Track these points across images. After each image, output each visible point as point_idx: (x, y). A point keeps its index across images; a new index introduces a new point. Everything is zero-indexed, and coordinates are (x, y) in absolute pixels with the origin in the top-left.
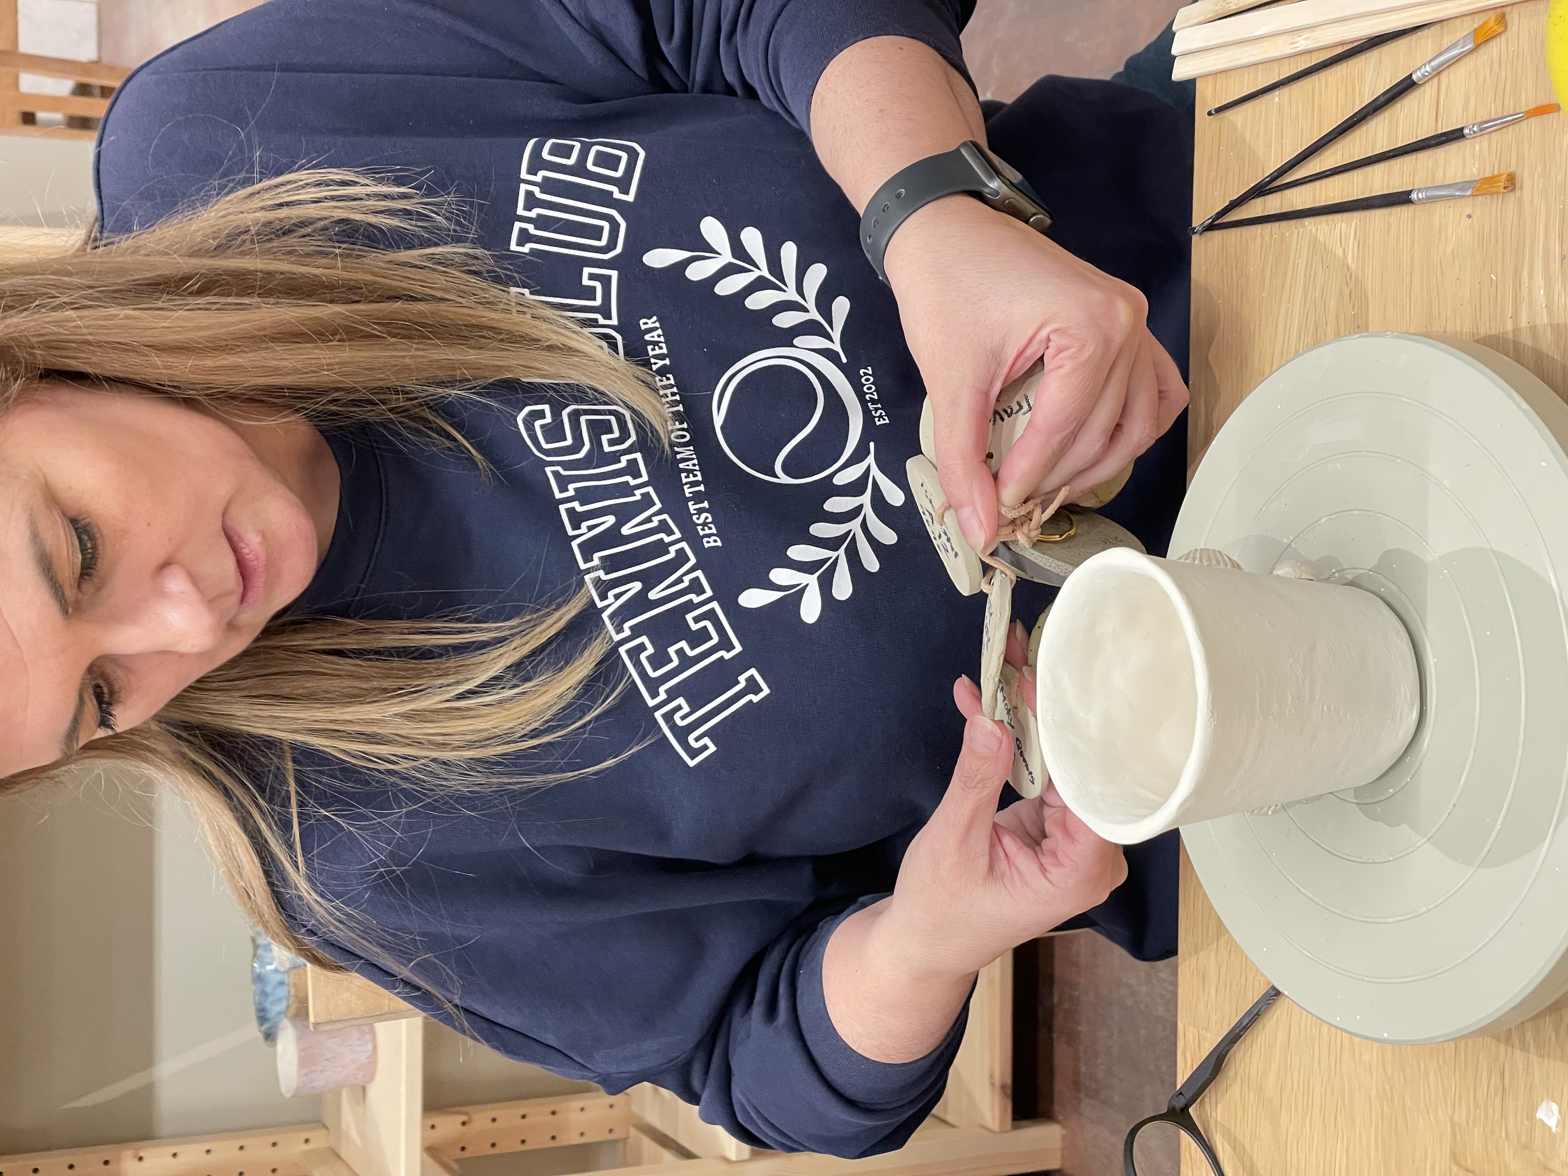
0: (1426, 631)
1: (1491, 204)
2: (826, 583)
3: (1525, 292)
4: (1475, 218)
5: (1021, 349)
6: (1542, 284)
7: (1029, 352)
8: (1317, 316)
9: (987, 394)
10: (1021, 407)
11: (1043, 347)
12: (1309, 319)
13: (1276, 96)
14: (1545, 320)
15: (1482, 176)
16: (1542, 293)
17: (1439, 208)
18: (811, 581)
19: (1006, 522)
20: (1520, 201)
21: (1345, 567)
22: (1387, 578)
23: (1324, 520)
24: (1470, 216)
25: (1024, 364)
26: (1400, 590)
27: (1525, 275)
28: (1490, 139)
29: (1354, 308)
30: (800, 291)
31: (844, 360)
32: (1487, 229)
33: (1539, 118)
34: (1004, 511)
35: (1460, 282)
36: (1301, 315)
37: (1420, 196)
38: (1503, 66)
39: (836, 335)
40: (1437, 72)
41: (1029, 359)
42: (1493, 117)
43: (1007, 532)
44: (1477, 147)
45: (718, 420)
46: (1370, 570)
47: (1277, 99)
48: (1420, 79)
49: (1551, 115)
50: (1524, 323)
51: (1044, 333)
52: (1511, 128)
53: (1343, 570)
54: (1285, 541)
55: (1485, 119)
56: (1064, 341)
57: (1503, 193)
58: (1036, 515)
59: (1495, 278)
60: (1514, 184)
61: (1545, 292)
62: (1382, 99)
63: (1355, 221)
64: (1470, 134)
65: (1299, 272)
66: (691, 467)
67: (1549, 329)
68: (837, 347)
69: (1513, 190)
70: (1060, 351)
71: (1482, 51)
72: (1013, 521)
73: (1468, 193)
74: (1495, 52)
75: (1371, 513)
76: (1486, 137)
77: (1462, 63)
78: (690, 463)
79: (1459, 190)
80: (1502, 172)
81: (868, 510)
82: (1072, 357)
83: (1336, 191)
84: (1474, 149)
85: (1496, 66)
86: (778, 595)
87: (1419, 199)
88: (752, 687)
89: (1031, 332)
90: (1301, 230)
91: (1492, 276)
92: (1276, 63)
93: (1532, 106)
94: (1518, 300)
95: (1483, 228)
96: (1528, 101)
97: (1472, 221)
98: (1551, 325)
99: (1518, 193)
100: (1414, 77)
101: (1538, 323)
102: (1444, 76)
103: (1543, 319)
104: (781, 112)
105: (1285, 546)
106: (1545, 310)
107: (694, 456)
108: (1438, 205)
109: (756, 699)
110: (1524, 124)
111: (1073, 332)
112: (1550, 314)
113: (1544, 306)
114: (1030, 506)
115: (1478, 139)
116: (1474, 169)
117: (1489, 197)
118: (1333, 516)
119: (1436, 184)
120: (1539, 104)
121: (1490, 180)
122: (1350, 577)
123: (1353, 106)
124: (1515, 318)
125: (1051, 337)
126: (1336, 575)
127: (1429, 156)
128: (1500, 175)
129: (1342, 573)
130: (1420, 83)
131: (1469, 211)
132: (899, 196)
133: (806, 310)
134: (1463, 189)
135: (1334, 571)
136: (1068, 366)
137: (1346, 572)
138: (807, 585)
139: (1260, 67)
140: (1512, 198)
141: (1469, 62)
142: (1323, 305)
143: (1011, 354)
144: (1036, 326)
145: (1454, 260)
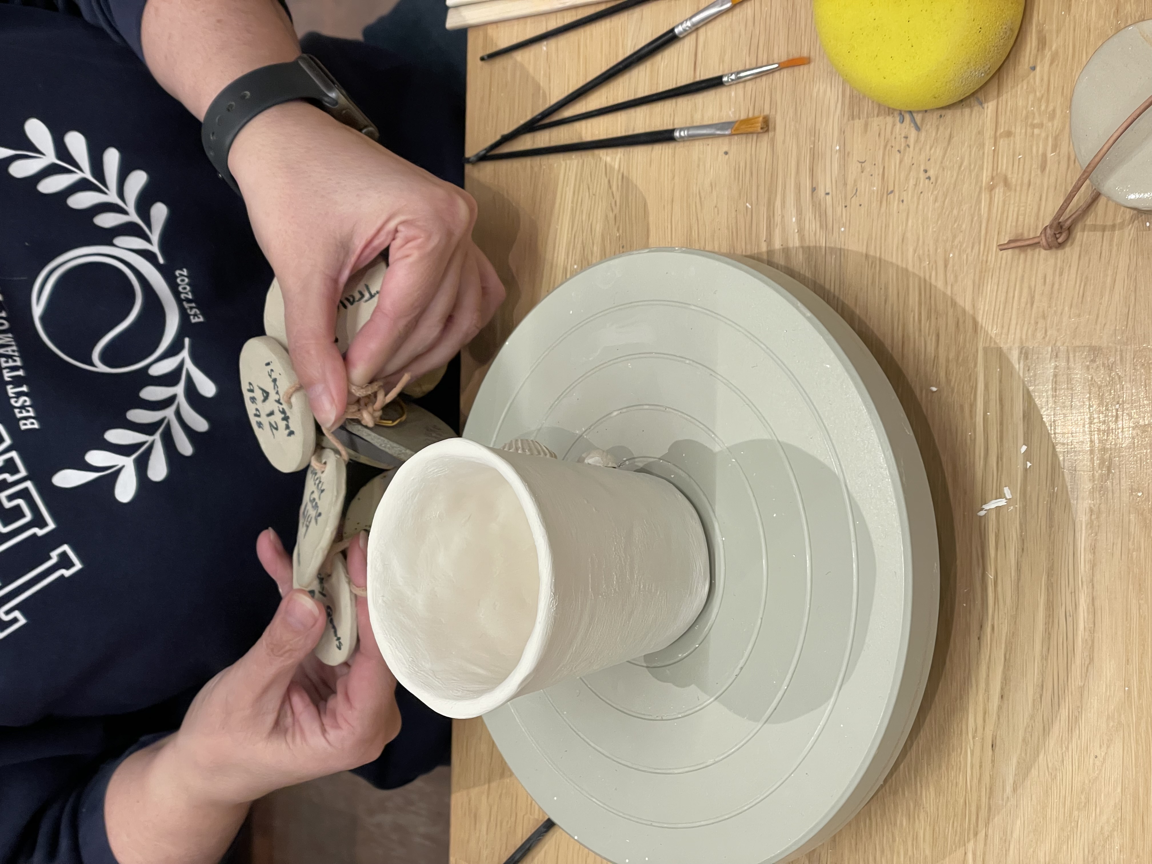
0: (715, 515)
1: (746, 143)
2: (142, 465)
3: (778, 219)
4: (731, 154)
5: (369, 239)
6: (794, 212)
7: (376, 243)
8: (584, 237)
9: (335, 281)
10: (362, 295)
11: (390, 237)
12: (576, 240)
13: (544, 46)
14: (797, 244)
15: (737, 119)
16: (794, 219)
17: (697, 147)
18: (128, 463)
19: (354, 399)
20: (773, 141)
21: (635, 456)
22: (676, 466)
23: (615, 413)
24: (726, 153)
25: (371, 253)
26: (690, 476)
27: (778, 203)
28: (745, 87)
29: (618, 230)
30: (121, 194)
31: (161, 261)
32: (742, 165)
33: (790, 70)
34: (354, 389)
35: (718, 211)
36: (569, 235)
37: (682, 134)
38: (757, 23)
39: (155, 237)
40: (696, 28)
41: (375, 249)
42: (747, 67)
43: (354, 410)
44: (733, 94)
45: (38, 310)
46: (660, 459)
47: (545, 48)
48: (681, 33)
49: (802, 67)
50: (777, 245)
51: (392, 225)
52: (764, 78)
53: (634, 458)
54: (577, 432)
55: (740, 69)
56: (412, 232)
57: (759, 133)
58: (380, 396)
59: (750, 207)
60: (768, 126)
61: (797, 219)
62: (646, 50)
63: (619, 156)
64: (728, 81)
65: (567, 197)
66: (11, 353)
67: (801, 250)
68: (155, 248)
69: (767, 131)
70: (407, 241)
71: (737, 11)
72: (358, 401)
73: (727, 132)
74: (750, 11)
75: (661, 408)
76: (742, 85)
77: (719, 21)
78: (9, 349)
79: (718, 129)
80: (757, 114)
81: (182, 399)
82: (419, 247)
83: (601, 129)
84: (730, 94)
85: (750, 23)
86: (92, 476)
87: (681, 137)
88: (65, 562)
89: (379, 224)
90: (568, 162)
91: (748, 204)
92: (543, 18)
93: (784, 58)
94: (772, 226)
95: (739, 163)
96: (781, 54)
97: (729, 157)
98: (802, 247)
99: (771, 134)
100: (677, 31)
101: (791, 245)
102: (702, 31)
103: (794, 242)
104: (108, 30)
105: (578, 436)
106: (797, 235)
107: (13, 343)
108: (697, 143)
109: (67, 573)
110: (777, 74)
111: (420, 223)
112: (802, 238)
113: (796, 231)
114: (375, 387)
115: (734, 87)
116: (730, 113)
117: (744, 137)
118: (624, 410)
119: (695, 124)
120: (791, 57)
121: (747, 121)
122: (641, 465)
123: (617, 56)
124: (769, 241)
125: (401, 228)
126: (627, 463)
127: (688, 100)
128: (754, 118)
129: (631, 461)
130: (681, 36)
131: (725, 148)
132: (244, 97)
133: (124, 212)
134: (722, 129)
135: (625, 459)
136: (415, 255)
137: (636, 460)
138: (123, 467)
139: (529, 21)
140: (765, 139)
141: (725, 20)
142: (589, 229)
143: (359, 244)
144: (384, 217)
145: (712, 189)
